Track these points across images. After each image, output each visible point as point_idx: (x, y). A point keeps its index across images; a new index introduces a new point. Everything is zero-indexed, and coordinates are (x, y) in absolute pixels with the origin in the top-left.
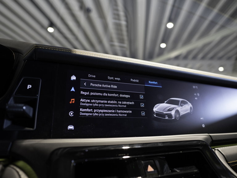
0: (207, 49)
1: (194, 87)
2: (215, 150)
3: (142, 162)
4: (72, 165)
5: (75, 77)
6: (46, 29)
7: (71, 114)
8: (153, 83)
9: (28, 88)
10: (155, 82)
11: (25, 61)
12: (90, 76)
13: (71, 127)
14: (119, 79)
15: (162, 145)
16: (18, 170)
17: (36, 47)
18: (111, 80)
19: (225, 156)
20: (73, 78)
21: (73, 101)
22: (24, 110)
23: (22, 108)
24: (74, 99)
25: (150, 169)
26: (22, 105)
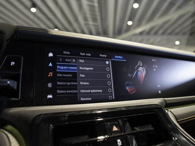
0: (166, 26)
1: (153, 60)
2: (168, 111)
3: (109, 123)
4: (51, 128)
5: (52, 54)
6: (29, 10)
7: (50, 85)
8: (118, 58)
9: (12, 65)
10: (121, 56)
11: (7, 41)
12: (65, 53)
13: (50, 96)
14: (90, 55)
15: (125, 109)
16: (7, 133)
17: (16, 28)
18: (83, 56)
19: (176, 116)
20: (51, 55)
21: (51, 74)
22: (8, 84)
23: (6, 82)
24: (52, 73)
25: (115, 129)
26: (7, 80)
